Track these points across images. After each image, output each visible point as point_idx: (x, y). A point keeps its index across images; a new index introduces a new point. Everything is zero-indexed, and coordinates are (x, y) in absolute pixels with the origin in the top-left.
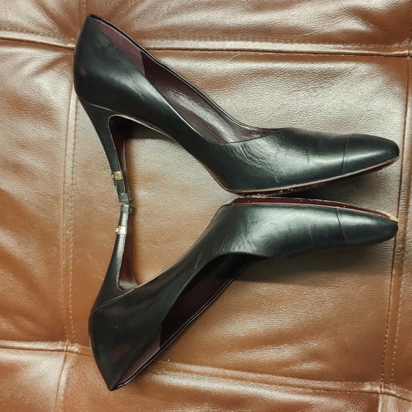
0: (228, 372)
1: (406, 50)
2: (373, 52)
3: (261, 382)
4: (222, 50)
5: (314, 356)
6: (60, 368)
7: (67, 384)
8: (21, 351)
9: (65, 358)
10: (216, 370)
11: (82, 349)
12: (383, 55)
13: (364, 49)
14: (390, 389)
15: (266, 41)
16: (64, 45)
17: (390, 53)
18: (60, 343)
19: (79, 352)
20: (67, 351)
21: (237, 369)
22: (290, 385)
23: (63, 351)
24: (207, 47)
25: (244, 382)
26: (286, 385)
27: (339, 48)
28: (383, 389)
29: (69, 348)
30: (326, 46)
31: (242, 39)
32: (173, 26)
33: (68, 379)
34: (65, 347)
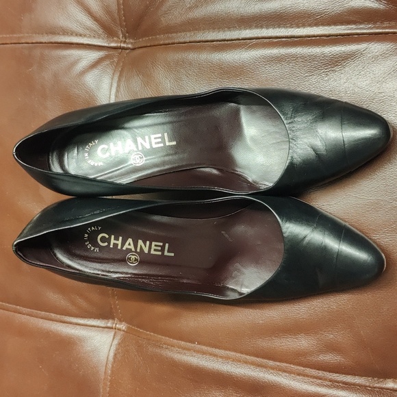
0: (249, 358)
3: (280, 370)
4: (239, 39)
7: (114, 359)
8: (78, 327)
9: (114, 335)
10: (238, 356)
11: (128, 328)
15: (279, 27)
16: (107, 45)
18: (111, 321)
19: (126, 330)
20: (115, 329)
21: (257, 356)
23: (112, 328)
25: (264, 369)
27: (351, 29)
29: (117, 326)
30: (338, 27)
31: (257, 27)
32: (194, 19)
33: (115, 355)
34: (114, 325)
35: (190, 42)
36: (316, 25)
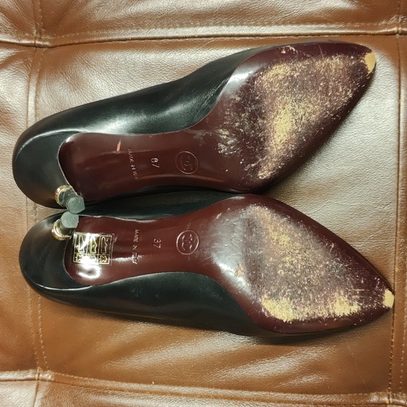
0: (220, 392)
1: (393, 27)
2: (359, 31)
3: (257, 400)
4: (194, 37)
5: (313, 368)
6: (33, 400)
9: (37, 388)
10: (206, 390)
11: (56, 376)
12: (370, 34)
13: (349, 28)
14: (398, 398)
15: (242, 24)
16: (18, 42)
17: (377, 32)
18: (31, 371)
19: (53, 379)
20: (38, 380)
21: (230, 388)
22: (289, 402)
23: (34, 379)
24: (177, 35)
25: (239, 402)
26: (285, 402)
27: (322, 29)
28: (391, 399)
29: (41, 375)
30: (308, 26)
31: (215, 24)
32: (138, 13)
34: (37, 376)
35: (133, 39)
36: (284, 23)
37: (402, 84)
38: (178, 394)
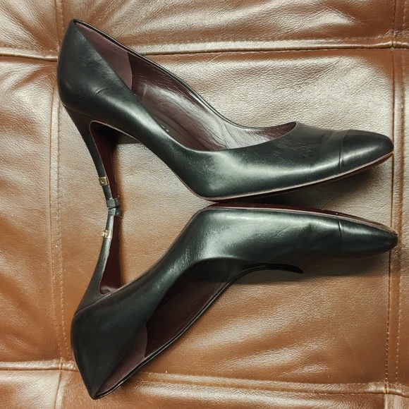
0: (228, 381)
1: (389, 41)
2: (356, 45)
3: (262, 389)
4: (203, 52)
5: (315, 358)
6: (56, 388)
7: (63, 403)
8: (15, 372)
9: (60, 376)
10: (215, 379)
12: (367, 48)
13: (346, 42)
14: (395, 388)
15: (247, 40)
16: (43, 57)
17: (373, 45)
18: (55, 361)
19: (74, 369)
20: (61, 369)
21: (237, 377)
22: (292, 390)
23: (57, 369)
24: (188, 50)
25: (245, 390)
26: (288, 390)
27: (321, 43)
28: (388, 389)
29: (64, 365)
30: (308, 41)
31: (223, 40)
32: (152, 30)
33: (64, 398)
34: (60, 365)
37: (396, 94)
38: (189, 383)
